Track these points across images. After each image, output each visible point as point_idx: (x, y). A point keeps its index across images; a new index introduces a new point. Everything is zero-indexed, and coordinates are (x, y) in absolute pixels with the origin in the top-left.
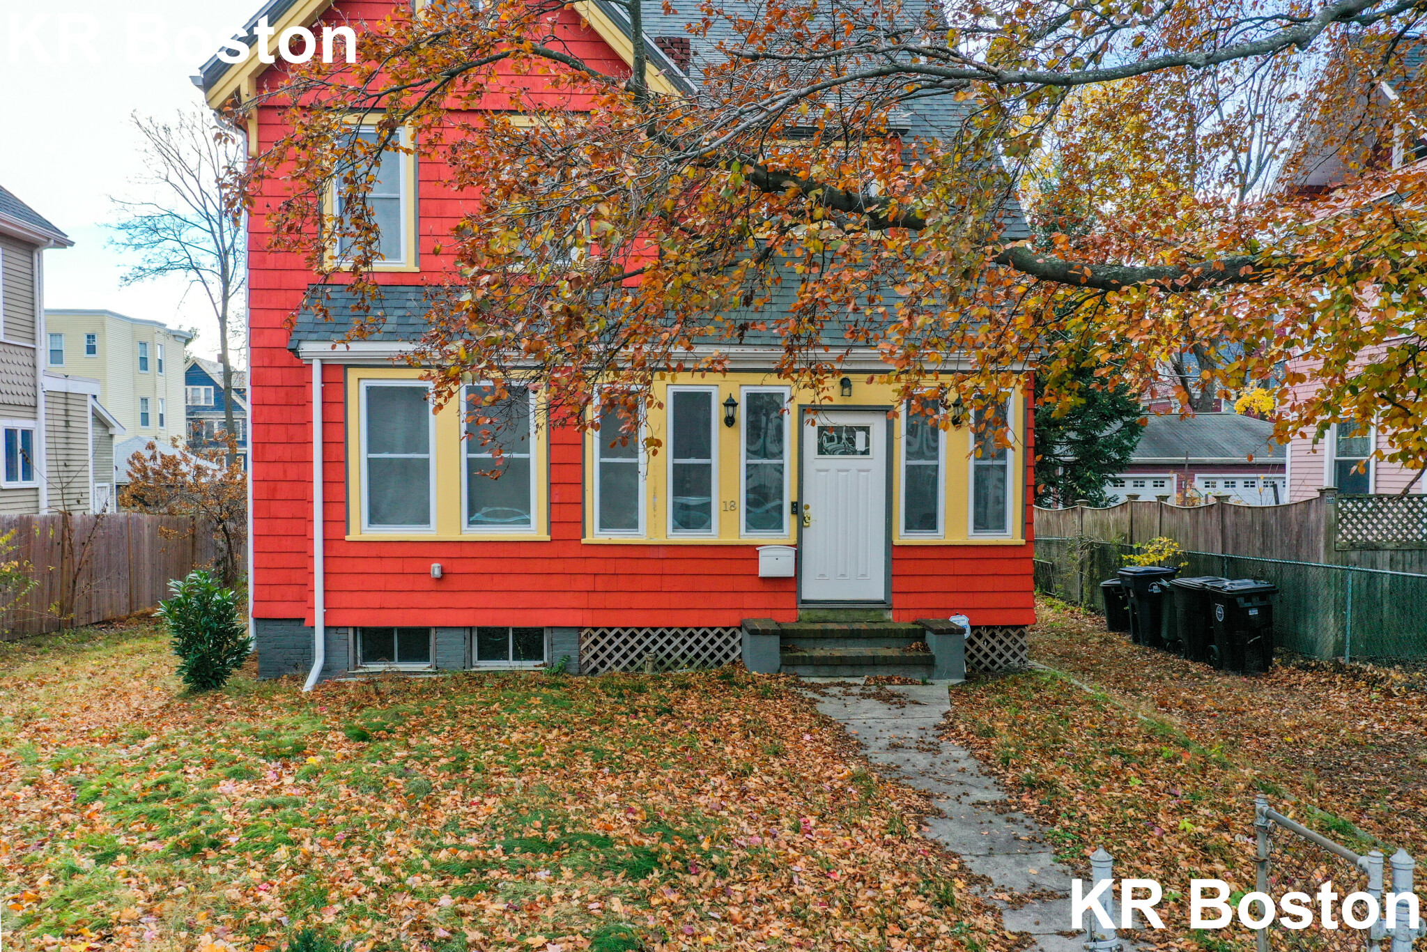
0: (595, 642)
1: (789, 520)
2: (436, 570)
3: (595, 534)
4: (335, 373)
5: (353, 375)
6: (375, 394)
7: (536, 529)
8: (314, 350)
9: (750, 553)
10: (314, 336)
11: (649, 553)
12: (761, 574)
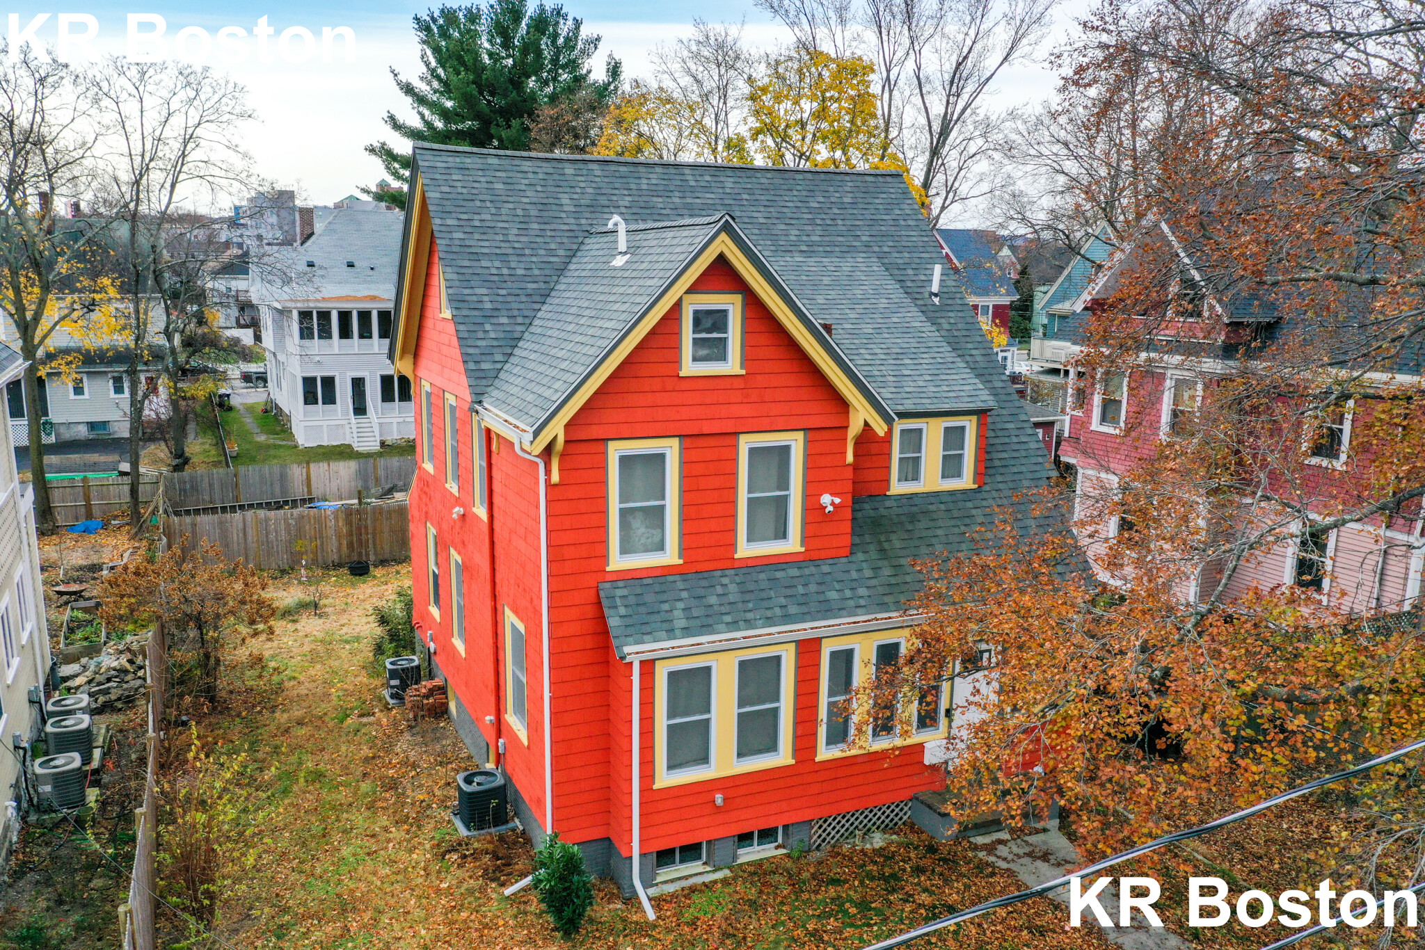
0: (820, 827)
1: (943, 721)
2: (719, 799)
3: (825, 753)
4: (648, 667)
5: (658, 664)
6: (673, 676)
7: (783, 756)
8: (633, 652)
9: (920, 748)
10: (631, 639)
11: (859, 760)
12: (927, 762)
